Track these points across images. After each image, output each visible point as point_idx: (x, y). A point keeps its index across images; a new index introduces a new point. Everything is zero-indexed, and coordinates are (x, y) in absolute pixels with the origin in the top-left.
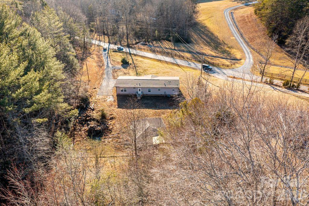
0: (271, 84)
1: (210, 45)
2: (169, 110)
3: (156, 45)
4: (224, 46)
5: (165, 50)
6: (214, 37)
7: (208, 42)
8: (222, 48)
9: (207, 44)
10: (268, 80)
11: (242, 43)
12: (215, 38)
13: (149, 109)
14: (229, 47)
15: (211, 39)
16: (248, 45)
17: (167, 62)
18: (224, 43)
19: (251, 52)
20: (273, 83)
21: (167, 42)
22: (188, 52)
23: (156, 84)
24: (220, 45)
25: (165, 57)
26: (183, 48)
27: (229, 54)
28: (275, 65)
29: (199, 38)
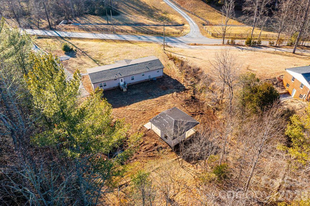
0: (233, 44)
1: (143, 13)
2: (169, 96)
3: (83, 22)
4: (158, 12)
5: (99, 26)
6: (142, 4)
7: (139, 11)
8: (157, 15)
9: (138, 12)
10: (230, 41)
11: (174, 7)
12: (144, 4)
13: (146, 99)
14: (164, 13)
15: (141, 7)
16: (181, 8)
17: (114, 41)
18: (157, 9)
19: (187, 14)
20: (234, 43)
21: (92, 16)
22: (125, 25)
23: (138, 69)
24: (153, 11)
25: (107, 35)
26: (117, 21)
27: (168, 20)
28: (216, 25)
29: (127, 7)
